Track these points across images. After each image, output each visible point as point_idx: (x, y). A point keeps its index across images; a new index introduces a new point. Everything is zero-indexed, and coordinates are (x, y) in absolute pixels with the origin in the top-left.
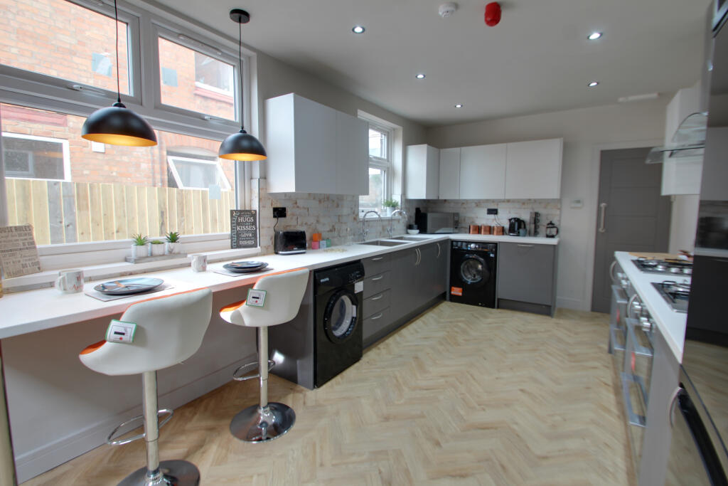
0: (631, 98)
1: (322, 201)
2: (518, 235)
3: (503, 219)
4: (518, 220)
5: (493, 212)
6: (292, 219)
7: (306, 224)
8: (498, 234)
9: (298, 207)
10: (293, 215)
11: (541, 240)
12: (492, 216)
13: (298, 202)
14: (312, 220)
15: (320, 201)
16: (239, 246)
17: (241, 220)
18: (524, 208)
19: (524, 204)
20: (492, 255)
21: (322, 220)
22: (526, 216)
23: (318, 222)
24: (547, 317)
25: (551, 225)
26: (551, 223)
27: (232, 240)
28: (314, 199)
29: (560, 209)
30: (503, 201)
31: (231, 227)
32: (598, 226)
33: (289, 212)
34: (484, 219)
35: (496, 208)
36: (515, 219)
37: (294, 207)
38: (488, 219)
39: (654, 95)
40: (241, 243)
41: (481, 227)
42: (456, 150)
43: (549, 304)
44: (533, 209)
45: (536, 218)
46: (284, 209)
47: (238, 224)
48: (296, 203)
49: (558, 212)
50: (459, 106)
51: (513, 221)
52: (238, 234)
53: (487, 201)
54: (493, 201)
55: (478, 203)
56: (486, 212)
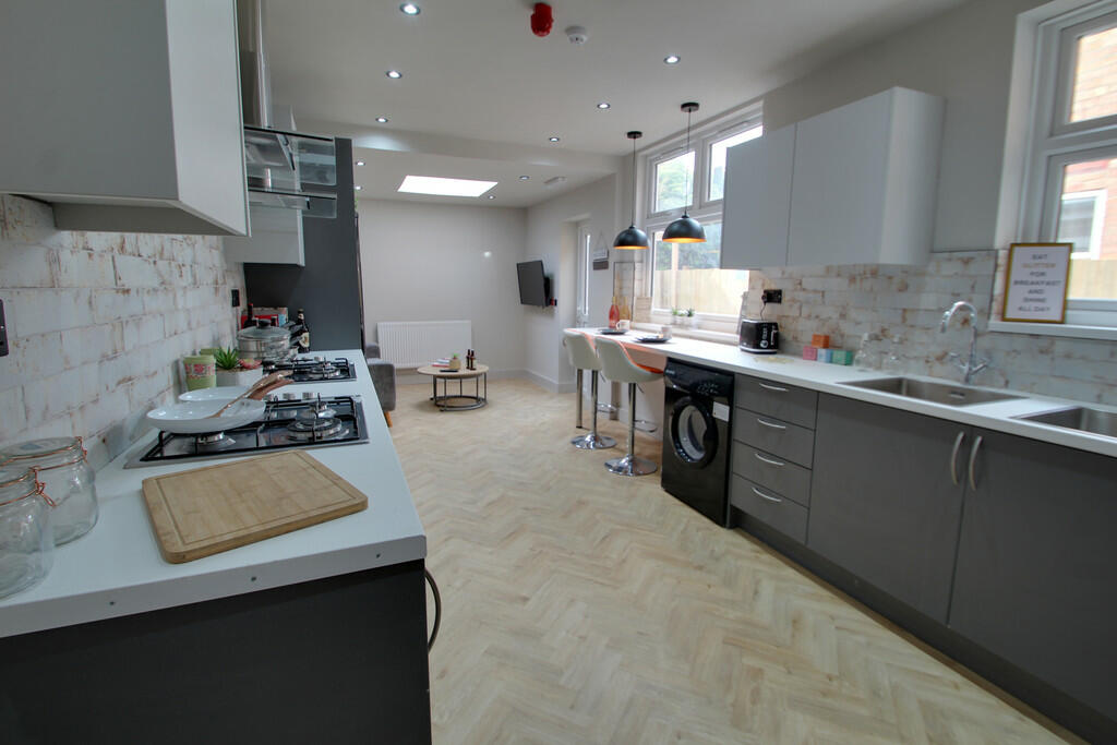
1: (858, 278)
6: (791, 306)
7: (817, 317)
9: (804, 290)
10: (794, 300)
13: (804, 280)
14: (830, 312)
15: (852, 279)
21: (853, 314)
23: (843, 316)
28: (839, 275)
33: (786, 297)
37: (796, 290)
46: (779, 292)
48: (800, 284)
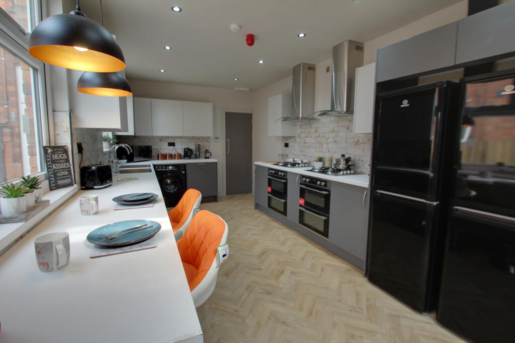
0: (241, 89)
2: (190, 158)
3: (179, 149)
4: (189, 149)
5: (172, 144)
7: (88, 158)
8: (178, 159)
9: (85, 142)
11: (202, 161)
12: (172, 147)
14: (89, 154)
16: (58, 187)
17: (55, 157)
18: (191, 142)
19: (190, 139)
20: (183, 172)
21: (92, 154)
22: (192, 147)
23: (91, 156)
24: (215, 203)
25: (207, 151)
26: (207, 150)
27: (50, 181)
29: (209, 142)
30: (178, 137)
31: (47, 165)
32: (227, 151)
34: (167, 150)
35: (173, 142)
36: (187, 148)
37: (83, 142)
38: (169, 149)
39: (248, 89)
40: (60, 182)
41: (166, 155)
42: (149, 100)
43: (216, 195)
44: (195, 142)
45: (199, 148)
46: (81, 145)
47: (54, 162)
49: (208, 144)
50: (162, 71)
51: (186, 150)
52: (55, 174)
53: (168, 137)
54: (172, 137)
55: (161, 139)
56: (167, 144)
